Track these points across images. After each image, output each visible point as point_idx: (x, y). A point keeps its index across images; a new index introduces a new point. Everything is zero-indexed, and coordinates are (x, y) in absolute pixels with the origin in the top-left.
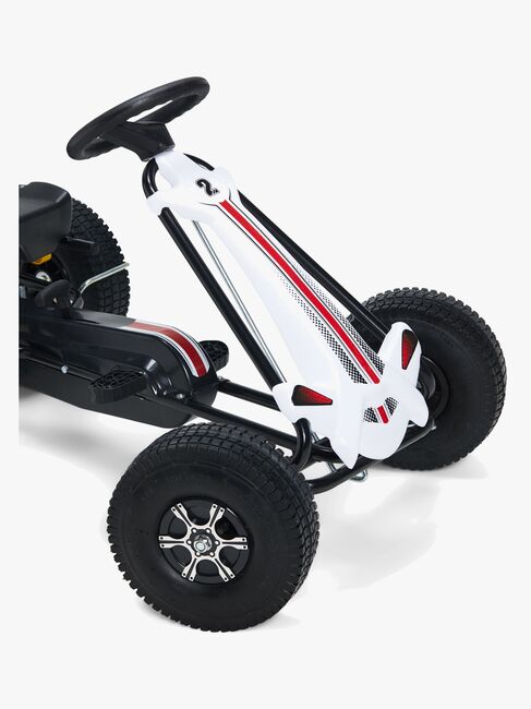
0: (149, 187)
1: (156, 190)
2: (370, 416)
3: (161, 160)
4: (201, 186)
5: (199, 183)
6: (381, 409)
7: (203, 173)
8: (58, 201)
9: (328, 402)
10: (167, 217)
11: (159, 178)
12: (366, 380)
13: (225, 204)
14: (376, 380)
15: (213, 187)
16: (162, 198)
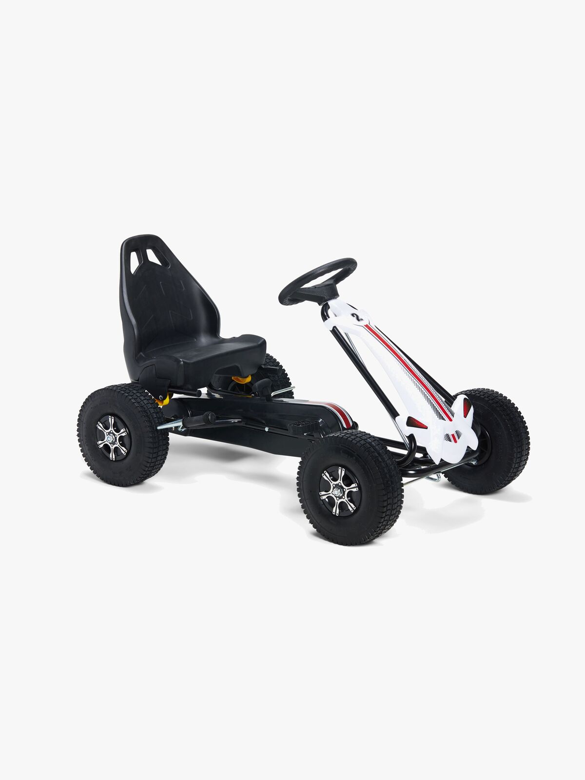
0: (325, 317)
1: (329, 318)
2: (448, 437)
3: (331, 303)
4: (354, 316)
5: (353, 315)
6: (453, 435)
7: (354, 311)
8: (259, 343)
9: (426, 428)
10: (335, 332)
11: (330, 312)
12: (445, 419)
13: (367, 326)
14: (451, 420)
15: (360, 318)
16: (332, 321)
